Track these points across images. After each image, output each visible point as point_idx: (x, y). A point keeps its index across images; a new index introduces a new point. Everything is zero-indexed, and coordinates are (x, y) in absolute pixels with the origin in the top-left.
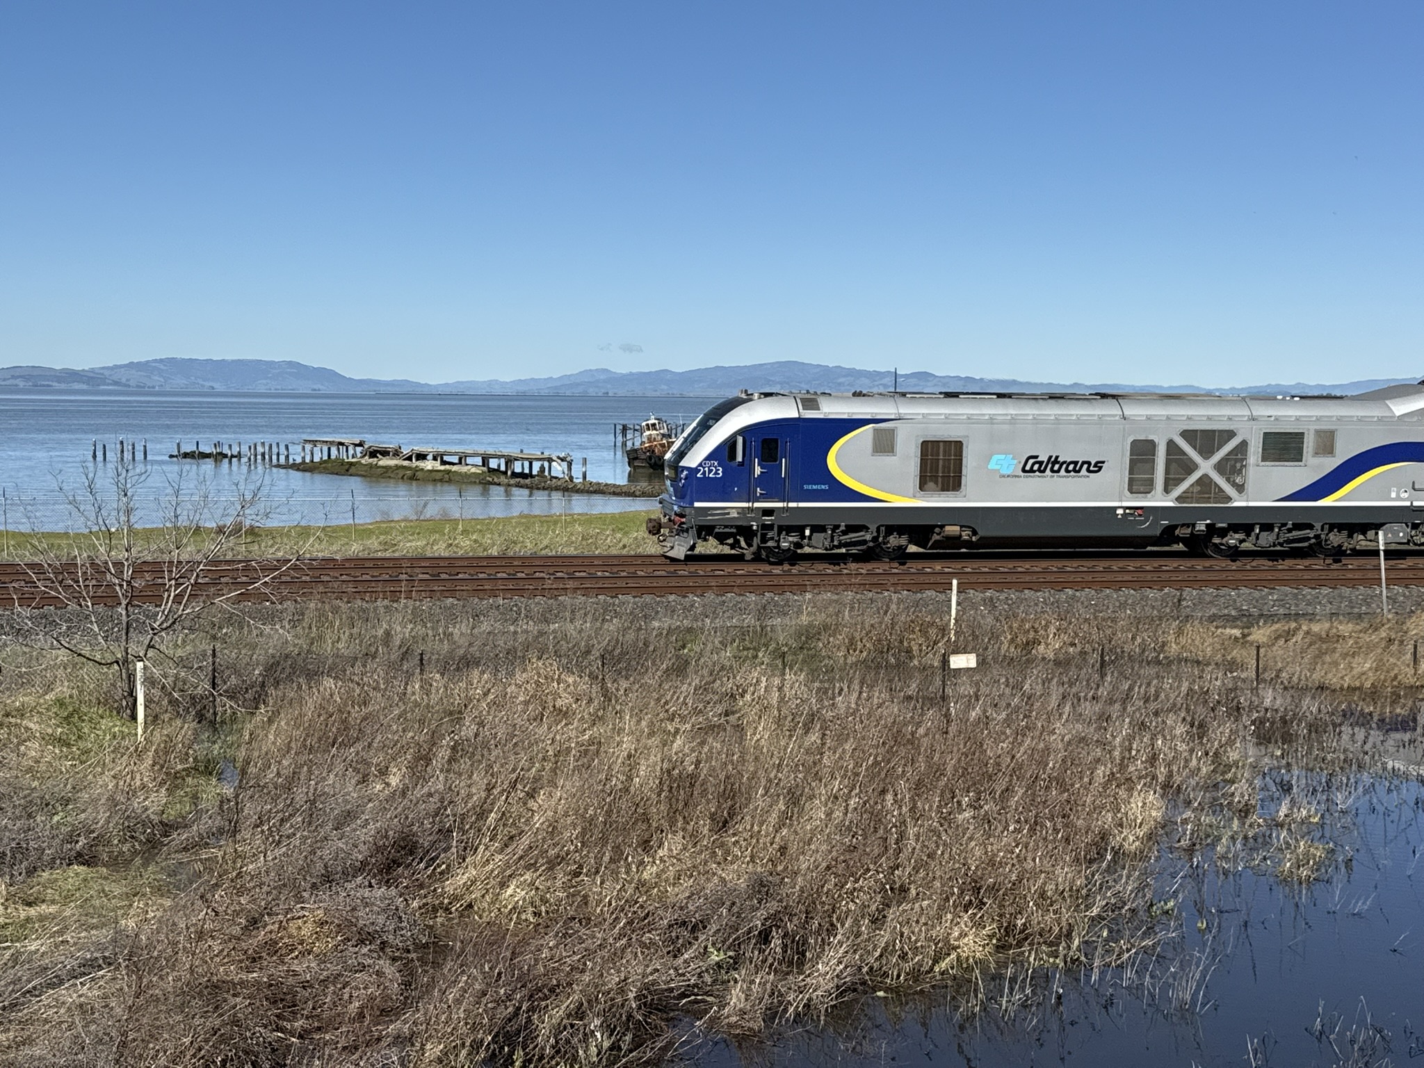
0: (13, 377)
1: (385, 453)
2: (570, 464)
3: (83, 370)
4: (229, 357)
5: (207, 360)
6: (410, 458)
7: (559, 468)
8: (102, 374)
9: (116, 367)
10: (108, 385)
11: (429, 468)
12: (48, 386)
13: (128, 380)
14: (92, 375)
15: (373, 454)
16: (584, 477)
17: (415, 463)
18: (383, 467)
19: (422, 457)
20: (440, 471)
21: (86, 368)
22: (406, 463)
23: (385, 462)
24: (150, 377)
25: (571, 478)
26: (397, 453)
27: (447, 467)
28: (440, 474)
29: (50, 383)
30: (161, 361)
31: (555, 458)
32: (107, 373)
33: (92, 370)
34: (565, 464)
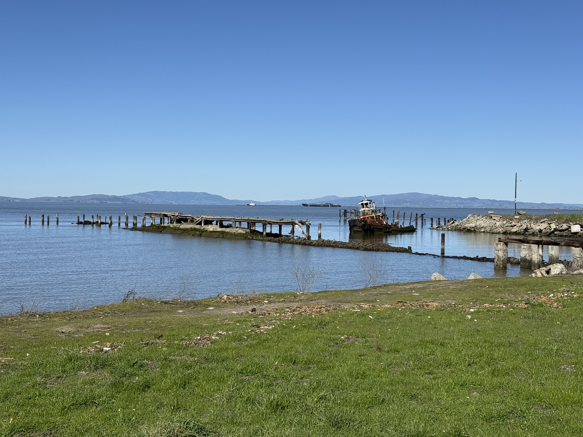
0: (92, 199)
1: (186, 220)
2: (308, 227)
3: (121, 196)
4: (179, 191)
5: (170, 192)
6: (200, 224)
7: (300, 229)
8: (128, 198)
9: (134, 195)
10: (130, 202)
11: (211, 230)
12: (106, 202)
13: (138, 200)
14: (123, 198)
15: (179, 221)
16: (320, 236)
17: (203, 226)
18: (182, 229)
19: (208, 222)
20: (218, 232)
21: (122, 195)
22: (198, 227)
23: (184, 226)
24: (147, 199)
25: (309, 237)
26: (192, 221)
27: (224, 229)
28: (217, 234)
29: (107, 201)
30: (152, 192)
31: (297, 222)
32: (130, 197)
33: (124, 196)
34: (304, 228)
